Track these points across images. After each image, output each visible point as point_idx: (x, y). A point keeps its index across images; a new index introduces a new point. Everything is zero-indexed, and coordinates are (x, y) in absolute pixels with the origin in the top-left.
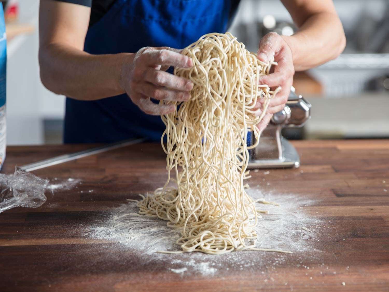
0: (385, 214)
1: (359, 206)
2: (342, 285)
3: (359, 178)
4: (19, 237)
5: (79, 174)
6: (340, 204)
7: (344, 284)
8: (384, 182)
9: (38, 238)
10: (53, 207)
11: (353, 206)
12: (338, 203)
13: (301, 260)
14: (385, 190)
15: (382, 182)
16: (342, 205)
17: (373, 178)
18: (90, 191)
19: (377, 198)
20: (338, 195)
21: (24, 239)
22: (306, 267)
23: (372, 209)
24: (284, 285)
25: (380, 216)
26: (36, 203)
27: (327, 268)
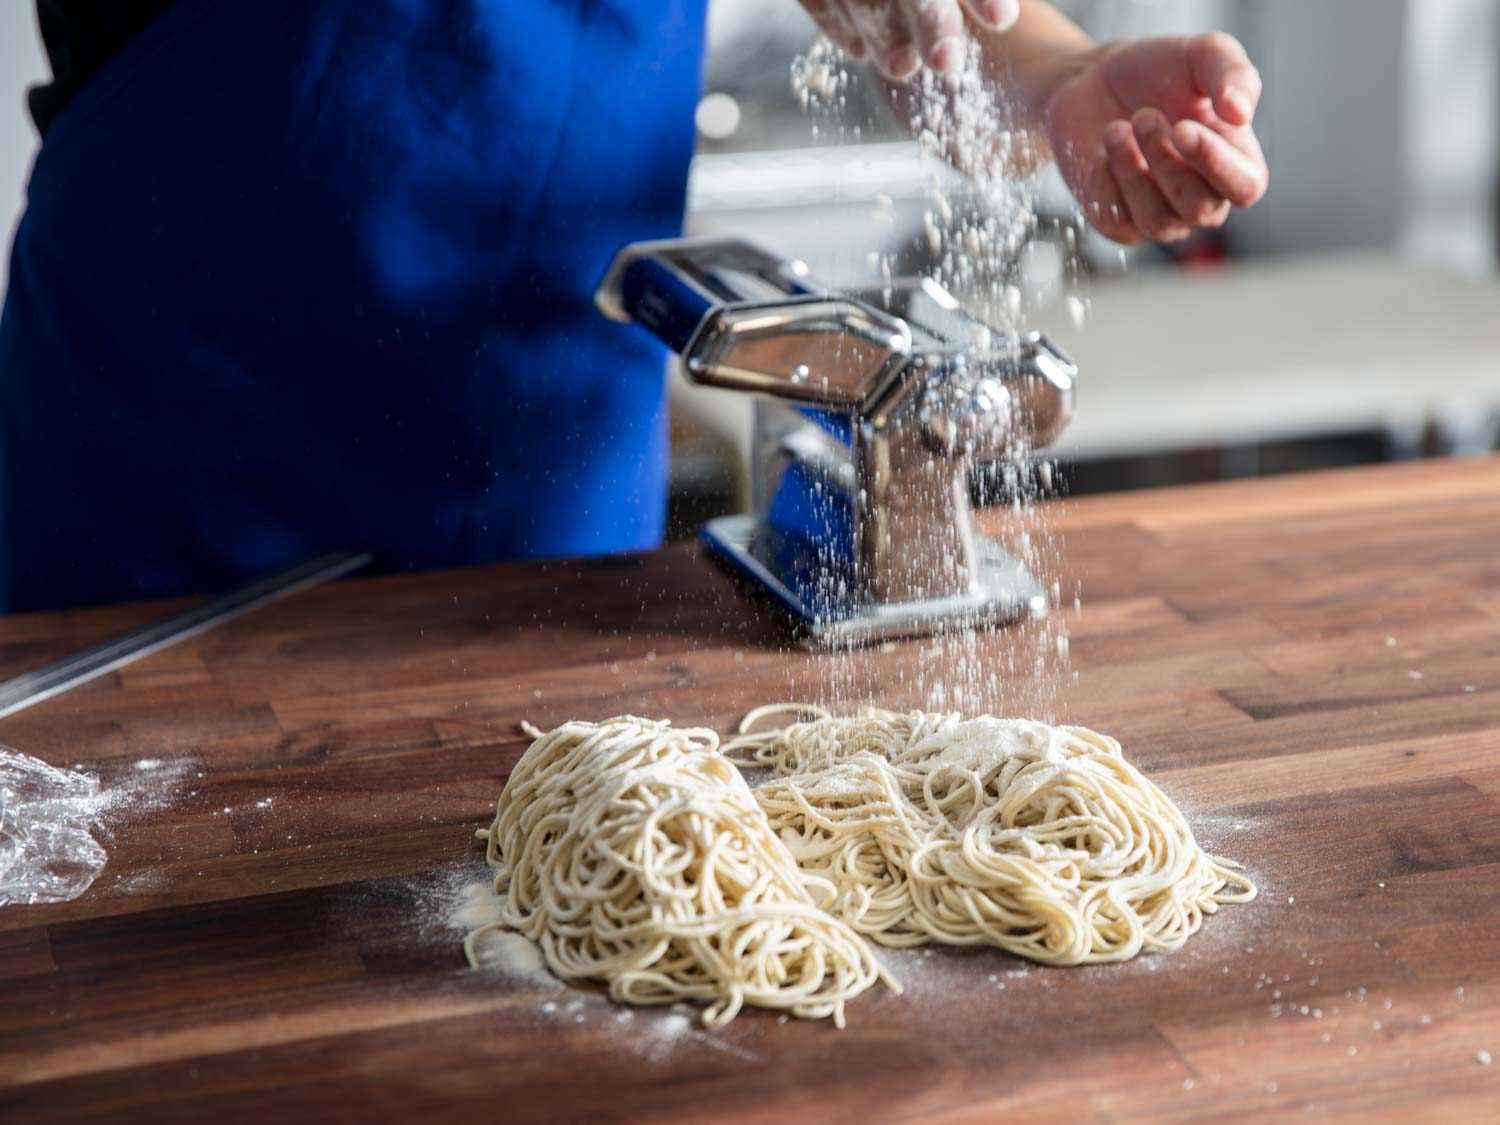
0: (1468, 768)
1: (1359, 747)
2: (1479, 1062)
3: (1292, 636)
4: (72, 1035)
5: (168, 739)
6: (1281, 745)
7: (1485, 1057)
8: (1391, 642)
9: (161, 1030)
10: (143, 891)
11: (1331, 748)
12: (1270, 745)
13: (1273, 987)
14: (1416, 675)
15: (1382, 643)
16: (1296, 749)
17: (1343, 630)
18: (261, 805)
19: (1403, 708)
20: (1257, 713)
21: (105, 1039)
22: (1305, 1010)
23: (1410, 754)
24: (1265, 1093)
25: (1456, 778)
26: (64, 881)
27: (1388, 1005)
